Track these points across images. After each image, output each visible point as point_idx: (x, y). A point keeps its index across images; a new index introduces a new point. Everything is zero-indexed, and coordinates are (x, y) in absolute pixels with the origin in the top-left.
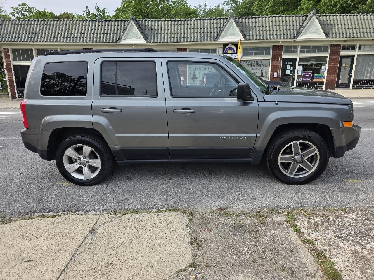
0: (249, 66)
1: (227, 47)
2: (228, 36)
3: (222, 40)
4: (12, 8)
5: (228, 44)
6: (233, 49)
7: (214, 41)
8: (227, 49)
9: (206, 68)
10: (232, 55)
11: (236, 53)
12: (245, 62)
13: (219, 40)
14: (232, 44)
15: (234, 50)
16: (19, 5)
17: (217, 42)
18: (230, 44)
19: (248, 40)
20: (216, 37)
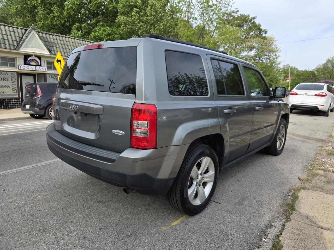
0: (55, 79)
1: (29, 59)
2: (31, 47)
3: (25, 50)
5: (31, 55)
6: (37, 61)
7: (15, 49)
8: (29, 60)
9: (4, 79)
10: (36, 67)
11: (41, 66)
12: (50, 76)
13: (20, 50)
14: (36, 56)
15: (38, 63)
17: (18, 52)
18: (33, 56)
19: (53, 55)
20: (16, 46)
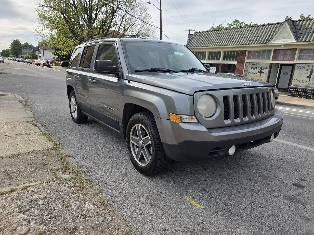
4: (228, 24)
16: (233, 22)
